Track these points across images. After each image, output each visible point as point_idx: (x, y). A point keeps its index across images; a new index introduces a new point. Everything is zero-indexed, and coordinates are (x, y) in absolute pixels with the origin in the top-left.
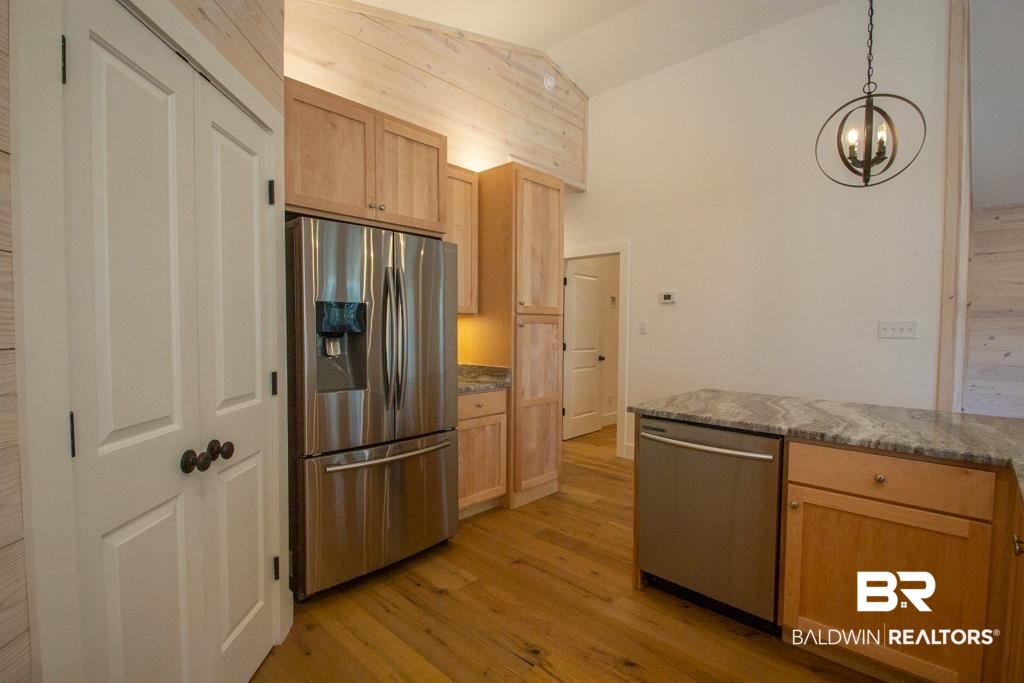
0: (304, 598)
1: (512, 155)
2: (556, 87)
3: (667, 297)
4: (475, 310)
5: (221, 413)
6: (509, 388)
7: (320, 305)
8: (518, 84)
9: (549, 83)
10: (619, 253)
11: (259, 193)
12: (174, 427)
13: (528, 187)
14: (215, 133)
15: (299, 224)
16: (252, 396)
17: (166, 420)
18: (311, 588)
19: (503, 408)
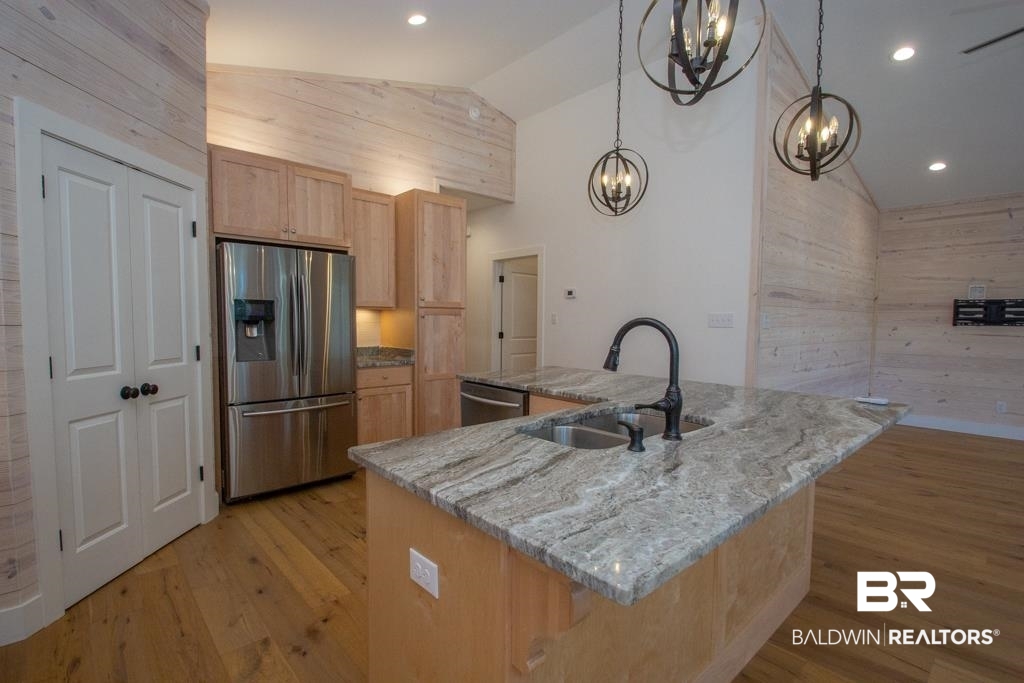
0: (228, 502)
1: (437, 177)
2: (482, 116)
3: (570, 293)
4: (392, 304)
5: (151, 368)
6: (413, 365)
7: (237, 301)
8: (442, 118)
9: (474, 114)
10: (536, 256)
11: (183, 230)
12: (118, 371)
13: (429, 208)
14: (147, 200)
15: (222, 247)
16: (179, 359)
17: (111, 367)
18: (234, 493)
19: (409, 380)
